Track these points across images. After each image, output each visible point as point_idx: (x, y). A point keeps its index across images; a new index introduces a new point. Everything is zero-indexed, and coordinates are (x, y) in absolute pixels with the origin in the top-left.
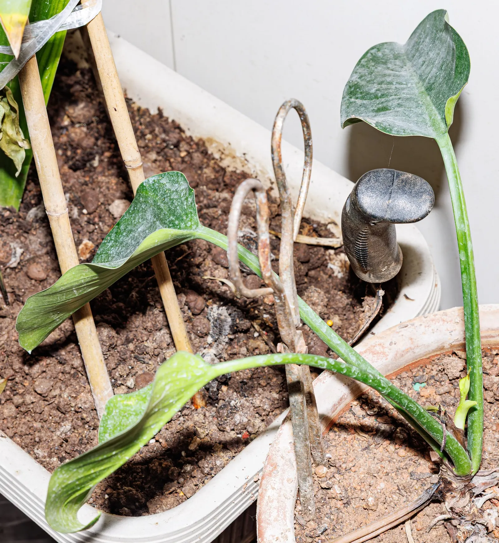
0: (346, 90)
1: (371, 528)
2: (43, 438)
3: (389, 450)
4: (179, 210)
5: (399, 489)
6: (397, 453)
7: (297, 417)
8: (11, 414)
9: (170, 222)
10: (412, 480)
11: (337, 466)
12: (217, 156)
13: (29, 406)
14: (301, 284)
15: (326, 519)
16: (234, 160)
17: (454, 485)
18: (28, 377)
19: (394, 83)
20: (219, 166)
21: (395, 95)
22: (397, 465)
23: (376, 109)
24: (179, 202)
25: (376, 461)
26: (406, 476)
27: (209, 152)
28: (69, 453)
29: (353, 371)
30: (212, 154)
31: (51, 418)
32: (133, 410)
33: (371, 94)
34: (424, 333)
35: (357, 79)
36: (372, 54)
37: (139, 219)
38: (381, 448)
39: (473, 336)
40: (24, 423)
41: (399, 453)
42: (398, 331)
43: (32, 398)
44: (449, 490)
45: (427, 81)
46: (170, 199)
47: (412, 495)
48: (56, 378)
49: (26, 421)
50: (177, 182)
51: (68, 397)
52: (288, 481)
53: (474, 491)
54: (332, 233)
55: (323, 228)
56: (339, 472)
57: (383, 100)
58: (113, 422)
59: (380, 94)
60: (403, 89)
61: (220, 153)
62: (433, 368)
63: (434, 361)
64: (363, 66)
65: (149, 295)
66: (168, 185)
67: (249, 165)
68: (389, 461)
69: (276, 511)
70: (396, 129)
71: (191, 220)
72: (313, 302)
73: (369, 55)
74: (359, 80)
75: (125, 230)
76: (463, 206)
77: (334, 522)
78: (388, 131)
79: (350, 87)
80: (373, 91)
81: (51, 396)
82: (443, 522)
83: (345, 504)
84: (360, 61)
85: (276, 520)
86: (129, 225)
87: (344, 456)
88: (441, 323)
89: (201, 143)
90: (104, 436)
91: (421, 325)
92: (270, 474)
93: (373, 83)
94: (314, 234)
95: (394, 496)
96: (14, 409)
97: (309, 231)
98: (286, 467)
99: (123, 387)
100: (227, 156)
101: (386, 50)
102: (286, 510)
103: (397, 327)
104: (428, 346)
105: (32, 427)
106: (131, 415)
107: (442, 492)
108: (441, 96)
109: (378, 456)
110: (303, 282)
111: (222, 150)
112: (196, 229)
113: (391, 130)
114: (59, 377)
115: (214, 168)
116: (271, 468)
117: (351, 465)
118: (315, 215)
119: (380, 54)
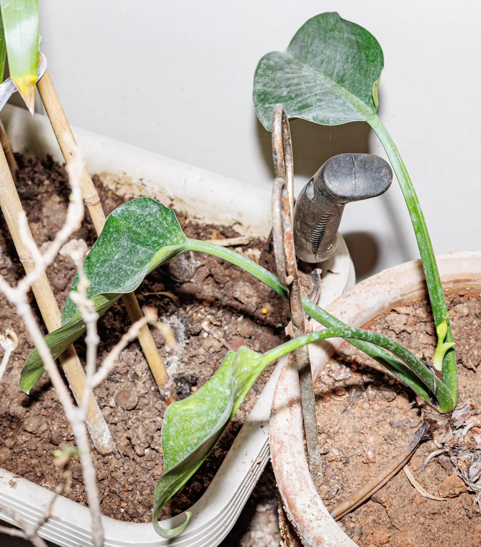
0: (255, 98)
1: (380, 478)
2: (45, 472)
3: (365, 407)
4: (160, 230)
5: (385, 440)
6: (373, 408)
7: (306, 392)
8: (7, 457)
9: (154, 242)
10: (393, 429)
11: (326, 431)
12: (112, 187)
13: (22, 446)
14: (226, 283)
15: (332, 481)
16: (131, 187)
17: (439, 423)
18: (14, 419)
19: (303, 83)
20: (117, 196)
21: (310, 93)
22: (377, 419)
23: (296, 108)
24: (157, 223)
25: (357, 419)
26: (387, 426)
27: (105, 185)
28: (76, 479)
29: (369, 335)
30: (107, 186)
31: (45, 452)
32: (194, 413)
33: (284, 97)
34: (366, 298)
35: (262, 88)
36: (264, 64)
37: (112, 248)
38: (357, 407)
39: (436, 285)
40: (22, 463)
41: (374, 408)
42: (343, 301)
43: (24, 438)
44: (436, 429)
45: (335, 75)
46: (146, 223)
47: (398, 441)
48: (39, 414)
49: (22, 460)
50: (147, 207)
51: (58, 429)
52: (298, 454)
53: (455, 424)
54: (237, 233)
55: (230, 230)
56: (329, 437)
57: (299, 99)
58: (175, 428)
59: (293, 96)
60: (315, 86)
61: (115, 184)
62: (376, 328)
63: (376, 321)
64: (261, 76)
65: (105, 321)
66: (138, 211)
67: (147, 189)
68: (368, 417)
69: (298, 482)
70: (331, 119)
71: (176, 236)
72: (248, 295)
73: (262, 65)
74: (265, 88)
75: (97, 261)
76: (406, 174)
77: (341, 482)
78: (326, 123)
79: (259, 96)
80: (285, 94)
81: (40, 432)
82: (434, 458)
83: (344, 464)
84: (256, 72)
85: (301, 490)
86: (101, 255)
87: (329, 422)
88: (378, 286)
89: (96, 178)
90: (168, 444)
91: (361, 292)
92: (280, 451)
93: (281, 87)
94: (222, 236)
95: (384, 446)
96: (9, 452)
97: (217, 235)
98: (291, 442)
99: (108, 408)
100: (123, 185)
101: (275, 59)
102: (306, 479)
103: (341, 298)
104: (373, 308)
105: (31, 464)
106: (193, 418)
107: (430, 432)
108: (357, 84)
109: (357, 415)
110: (226, 281)
111: (118, 181)
112: (183, 242)
113: (328, 121)
114: (42, 413)
115: (113, 198)
116: (279, 446)
117: (337, 428)
118: (218, 220)
119: (271, 63)
